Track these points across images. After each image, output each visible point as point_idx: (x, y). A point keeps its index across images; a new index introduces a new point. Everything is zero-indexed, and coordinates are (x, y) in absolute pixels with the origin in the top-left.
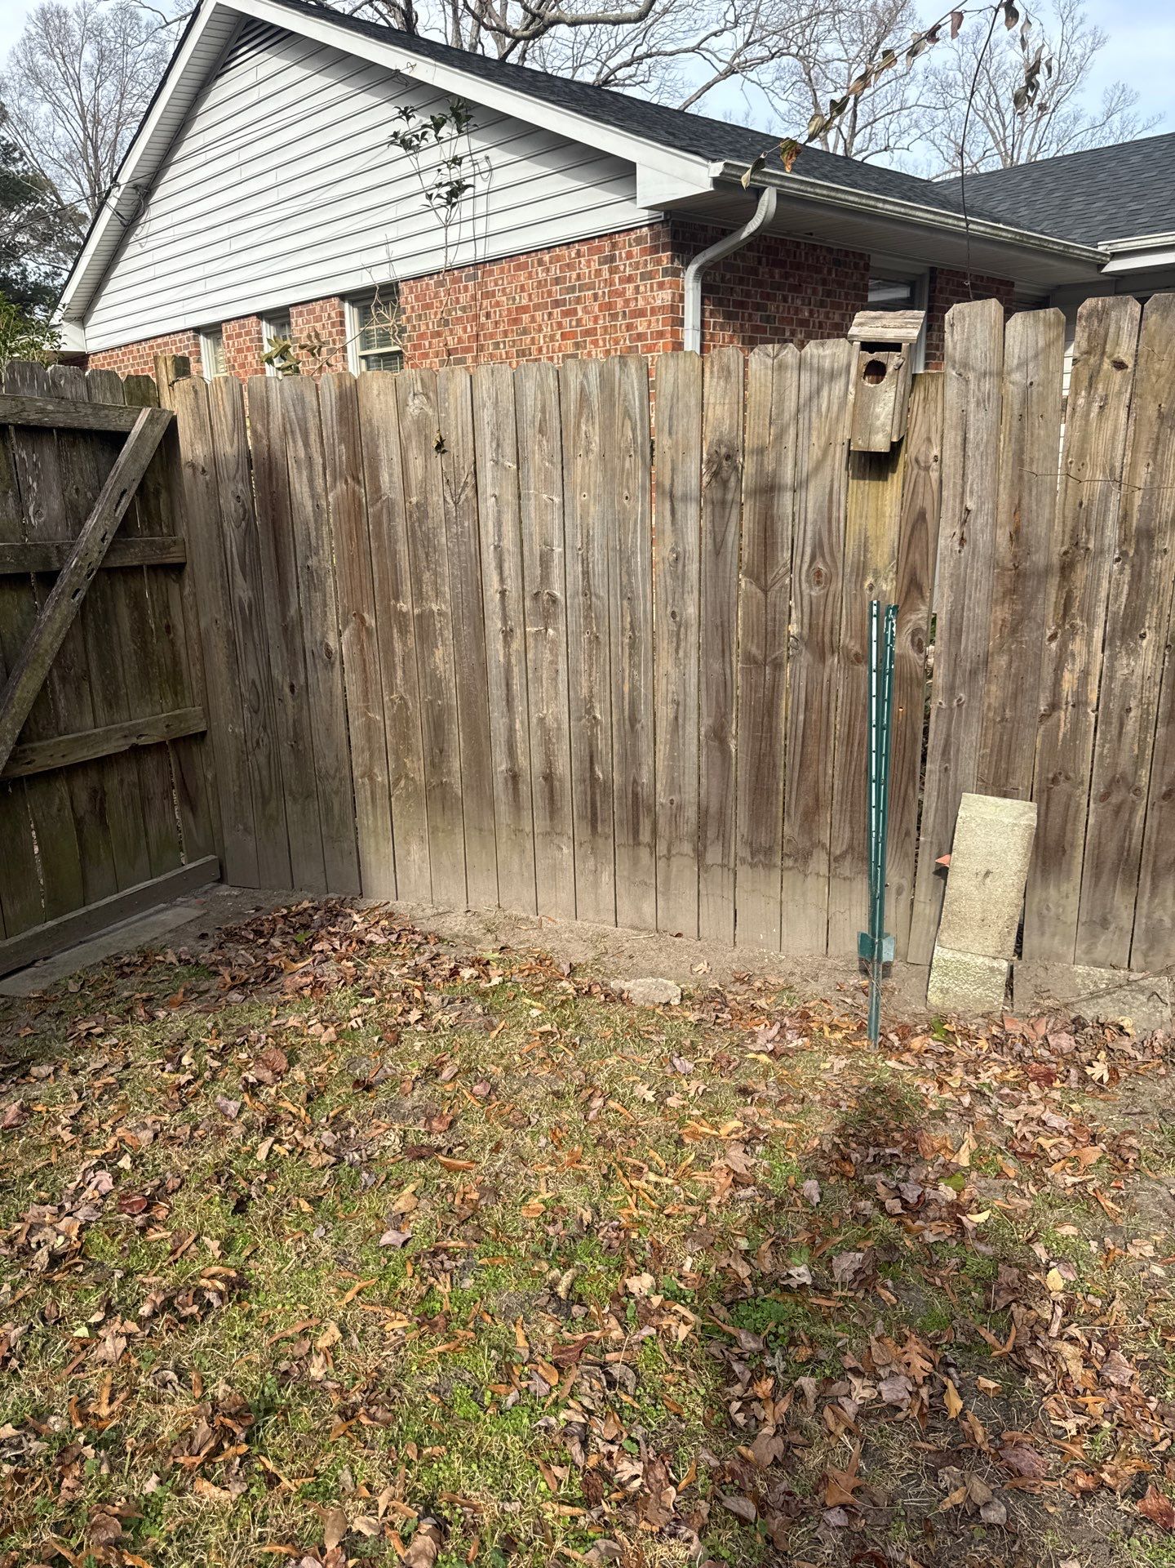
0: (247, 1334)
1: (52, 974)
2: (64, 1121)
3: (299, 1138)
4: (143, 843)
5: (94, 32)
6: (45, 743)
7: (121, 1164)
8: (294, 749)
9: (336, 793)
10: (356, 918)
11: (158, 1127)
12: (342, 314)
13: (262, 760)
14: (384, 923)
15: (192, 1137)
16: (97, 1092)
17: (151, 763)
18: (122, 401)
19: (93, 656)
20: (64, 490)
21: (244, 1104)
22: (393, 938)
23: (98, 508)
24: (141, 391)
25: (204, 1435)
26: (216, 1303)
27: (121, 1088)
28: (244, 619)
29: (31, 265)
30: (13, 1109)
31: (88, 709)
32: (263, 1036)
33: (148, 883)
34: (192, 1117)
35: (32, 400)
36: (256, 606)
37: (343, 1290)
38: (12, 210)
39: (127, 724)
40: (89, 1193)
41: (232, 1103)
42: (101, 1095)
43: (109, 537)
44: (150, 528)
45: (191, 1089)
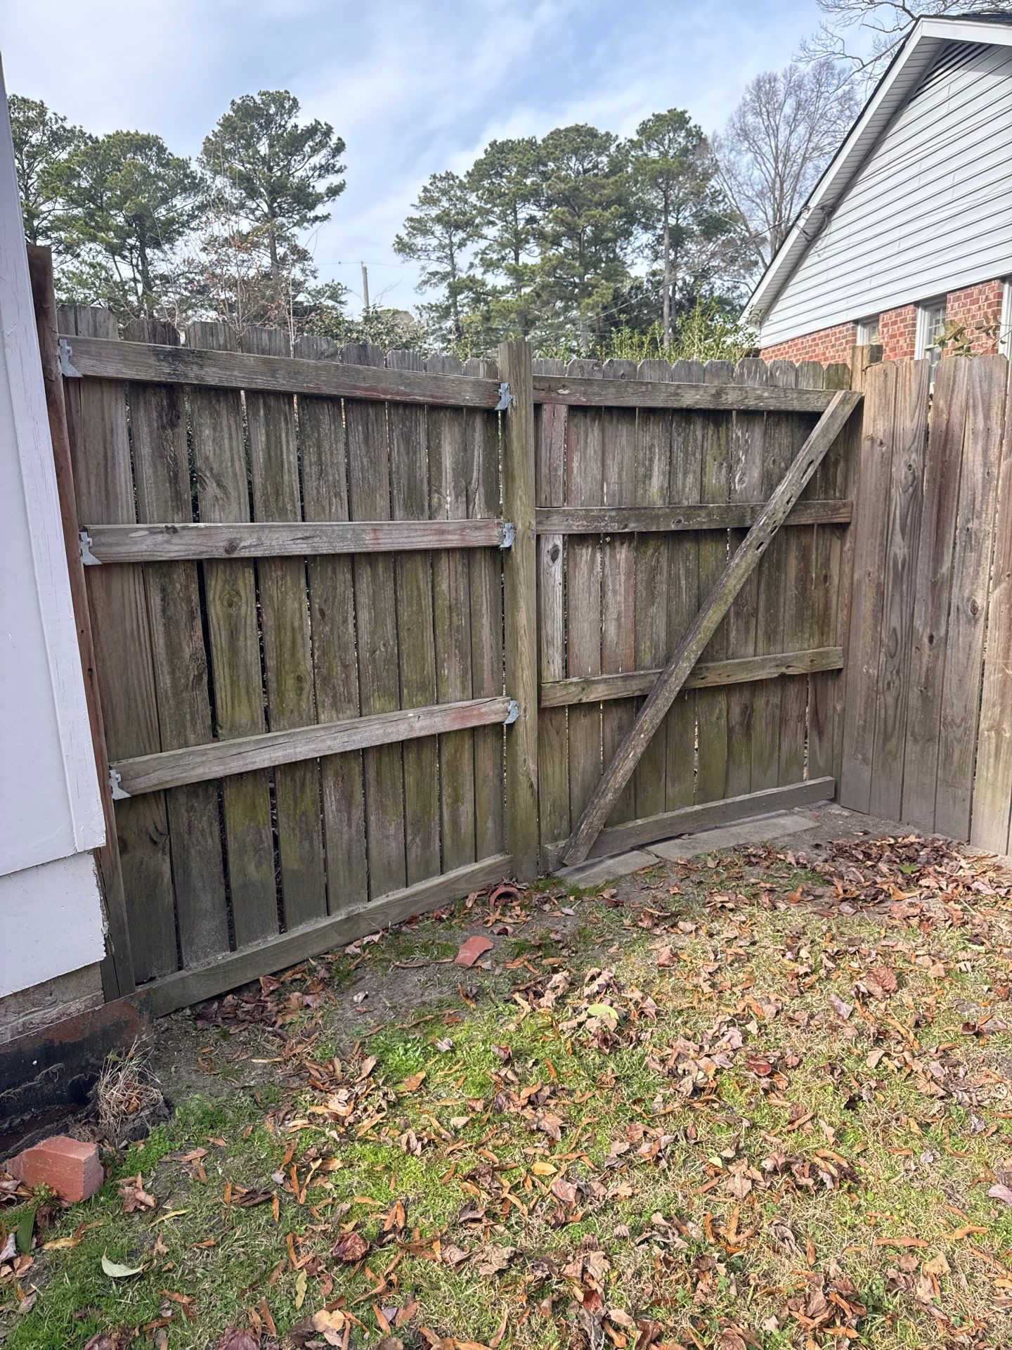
0: (856, 1226)
1: (694, 848)
2: (703, 974)
3: (909, 1059)
4: (776, 755)
5: (796, 87)
6: (717, 664)
7: (749, 1027)
8: (924, 697)
9: (959, 741)
10: (963, 863)
11: (780, 1005)
12: (1000, 295)
13: (890, 700)
14: (991, 874)
15: (808, 1025)
16: (730, 959)
17: (792, 690)
18: (822, 386)
19: (763, 597)
20: (764, 462)
21: (855, 1009)
22: (1003, 892)
23: (789, 476)
24: (838, 377)
25: (819, 1303)
26: (829, 1185)
27: (748, 961)
28: (896, 574)
29: (719, 283)
30: (666, 952)
31: (751, 640)
32: (874, 953)
33: (775, 790)
34: (808, 1006)
35: (754, 389)
36: (910, 564)
37: (952, 1226)
38: (710, 241)
39: (779, 656)
40: (722, 1043)
41: (844, 1005)
42: (733, 962)
43: (794, 500)
44: (826, 492)
45: (807, 980)
